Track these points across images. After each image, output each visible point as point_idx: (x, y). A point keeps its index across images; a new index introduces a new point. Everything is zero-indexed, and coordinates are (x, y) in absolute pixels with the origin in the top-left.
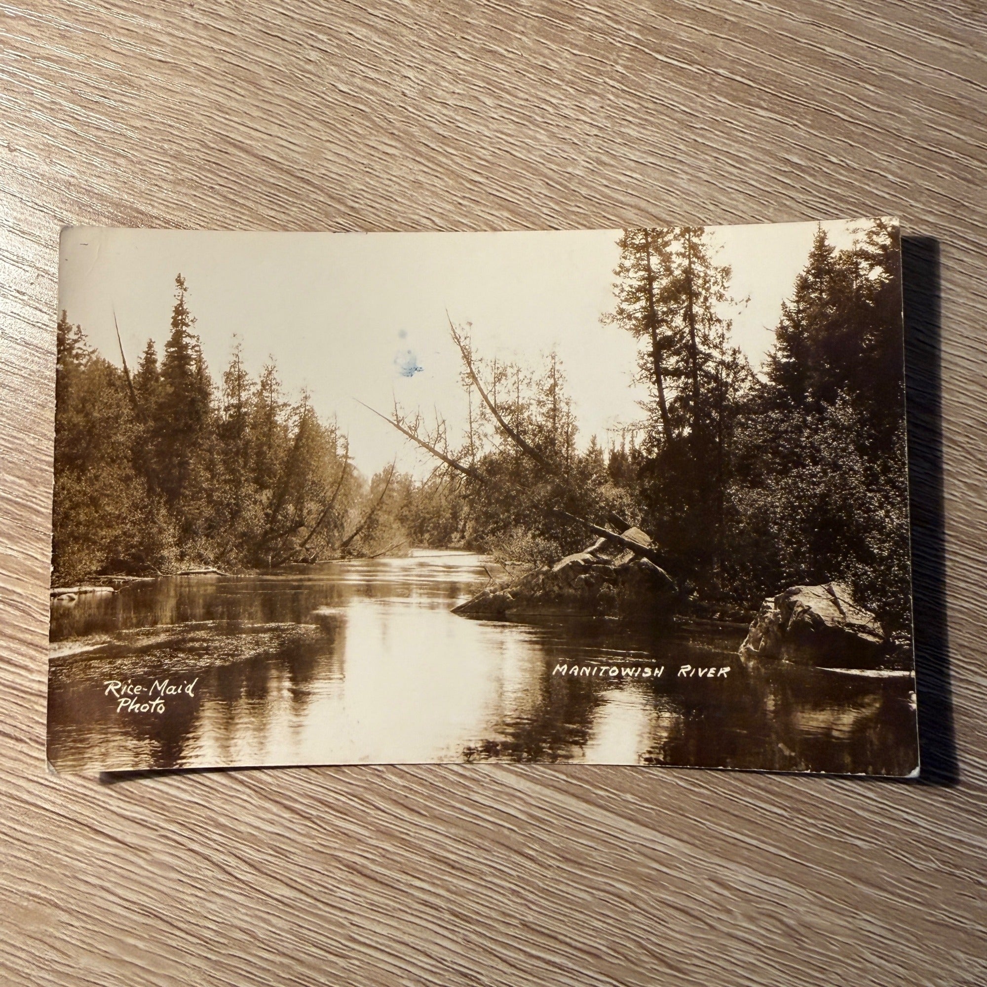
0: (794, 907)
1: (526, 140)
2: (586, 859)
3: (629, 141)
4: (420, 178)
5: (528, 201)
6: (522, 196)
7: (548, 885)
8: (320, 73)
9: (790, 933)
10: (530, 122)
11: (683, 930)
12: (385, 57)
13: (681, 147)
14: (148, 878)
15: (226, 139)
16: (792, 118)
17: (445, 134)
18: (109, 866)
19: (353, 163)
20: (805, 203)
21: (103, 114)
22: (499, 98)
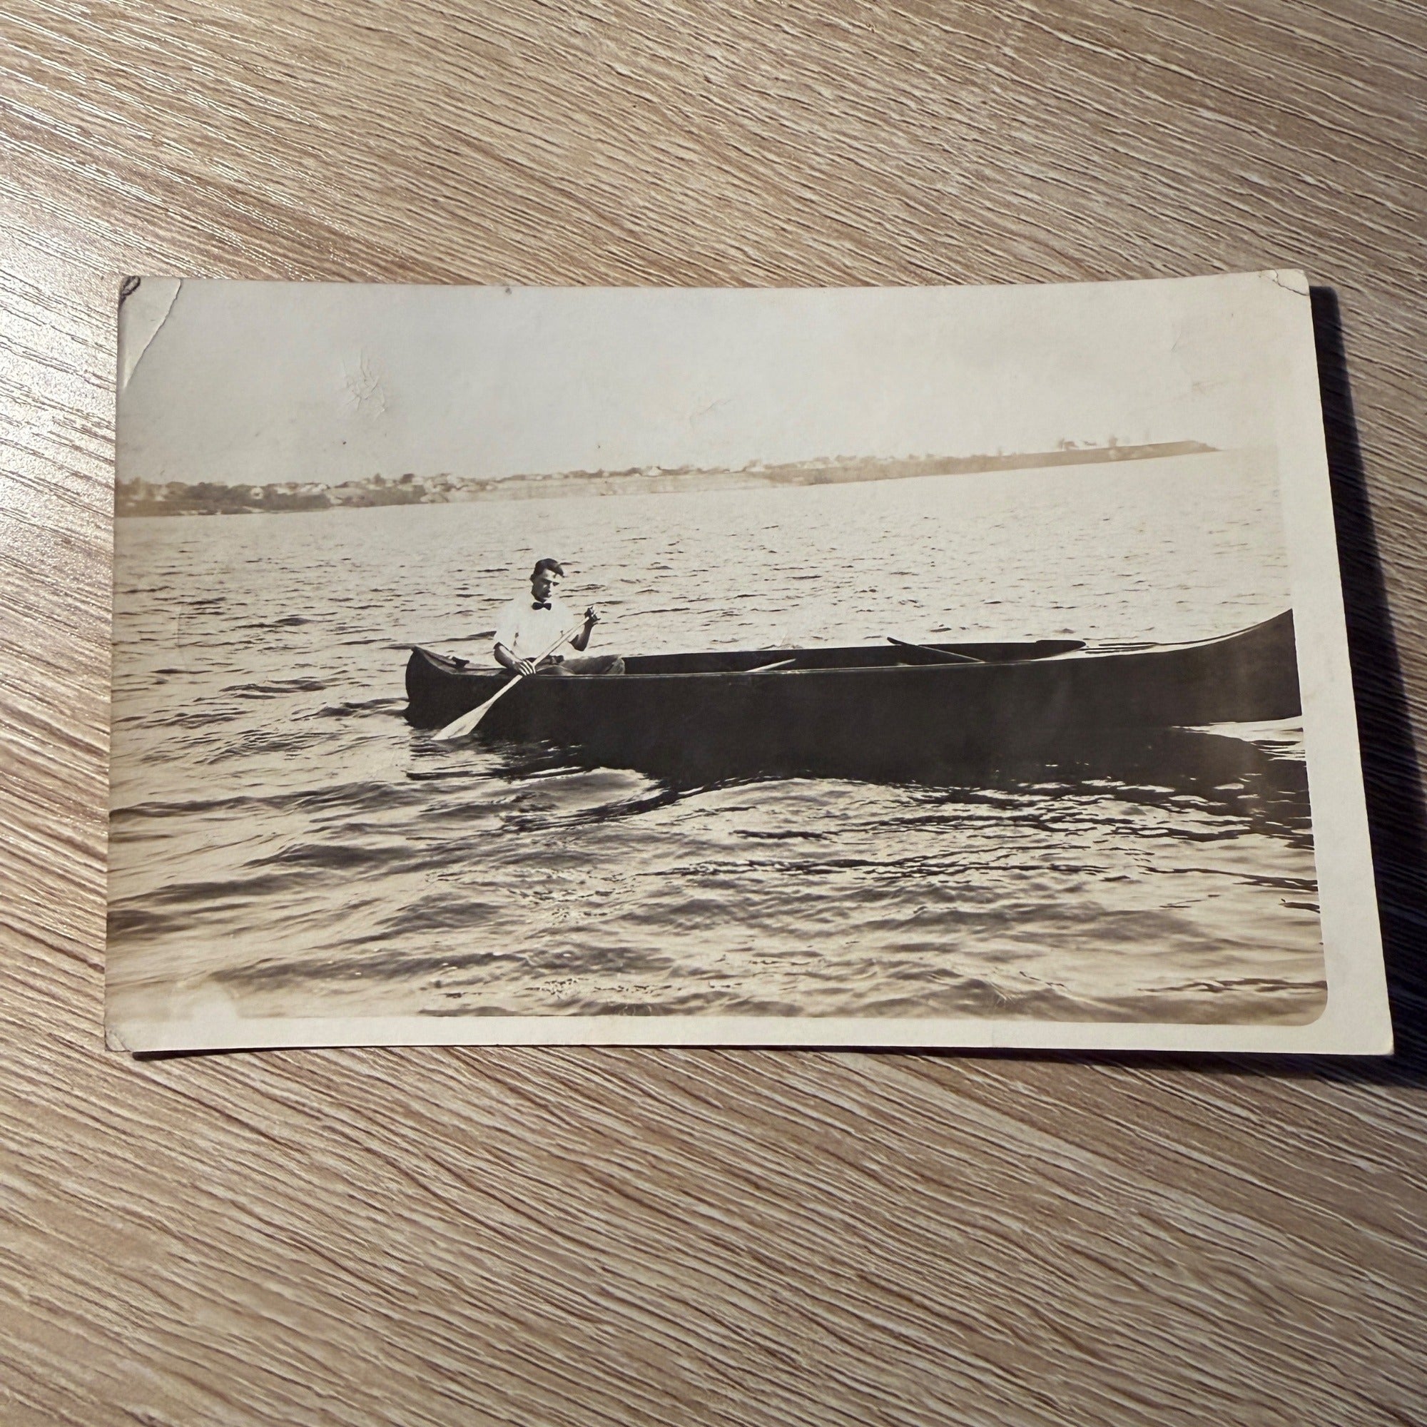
0: (1266, 1259)
1: (879, 146)
2: (956, 1180)
3: (1021, 150)
4: (726, 193)
5: (879, 228)
6: (871, 221)
7: (899, 1218)
8: (591, 50)
9: (1261, 1300)
10: (885, 121)
11: (1101, 1291)
12: (682, 29)
13: (1095, 158)
14: (301, 1190)
15: (458, 136)
16: (1250, 123)
17: (765, 134)
18: (247, 1171)
19: (633, 171)
20: (1269, 238)
21: (286, 97)
22: (841, 87)
